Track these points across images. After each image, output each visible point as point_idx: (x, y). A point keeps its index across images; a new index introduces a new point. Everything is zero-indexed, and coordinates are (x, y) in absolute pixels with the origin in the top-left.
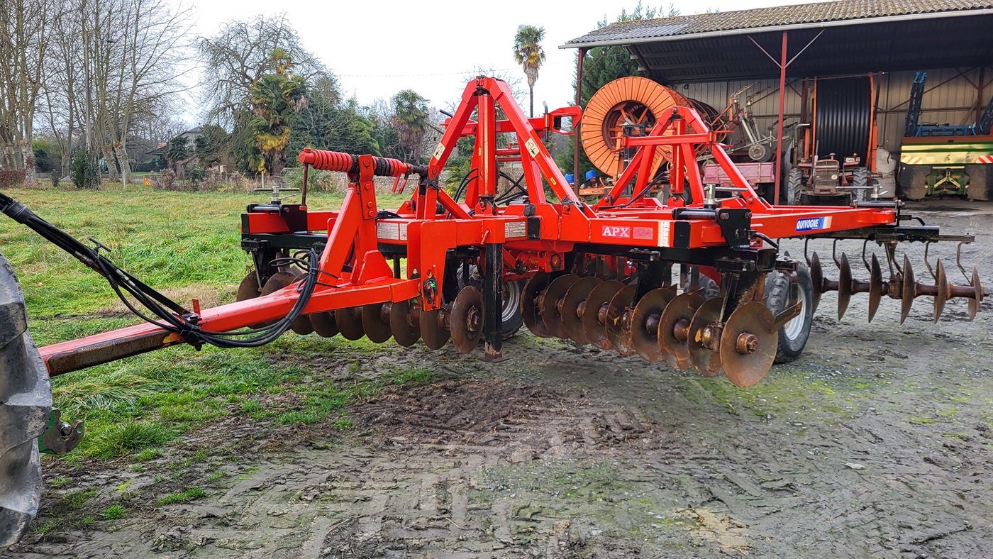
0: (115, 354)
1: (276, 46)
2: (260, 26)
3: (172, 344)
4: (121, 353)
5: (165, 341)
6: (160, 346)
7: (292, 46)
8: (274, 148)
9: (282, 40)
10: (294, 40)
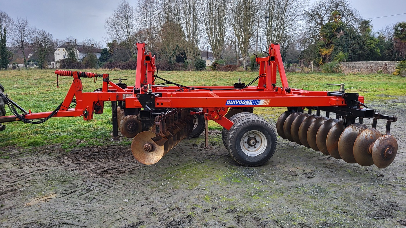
1: (336, 9)
2: (331, 2)
5: (16, 119)
7: (345, 9)
8: (326, 54)
9: (340, 7)
10: (346, 6)
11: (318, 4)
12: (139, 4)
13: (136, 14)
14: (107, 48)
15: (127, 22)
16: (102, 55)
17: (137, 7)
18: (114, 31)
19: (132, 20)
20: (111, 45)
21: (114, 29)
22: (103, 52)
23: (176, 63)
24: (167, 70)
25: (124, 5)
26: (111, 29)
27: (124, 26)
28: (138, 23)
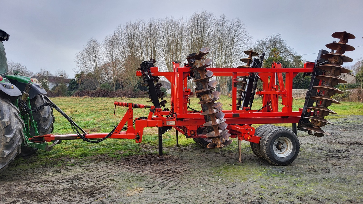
0: (67, 138)
1: (275, 47)
2: (270, 41)
3: (79, 139)
4: (68, 139)
5: (77, 138)
6: (76, 139)
7: (282, 46)
9: (277, 45)
10: (283, 44)
11: (260, 42)
12: (106, 41)
13: (103, 49)
14: (75, 78)
15: (94, 56)
16: (70, 84)
17: (104, 43)
18: (83, 64)
19: (99, 54)
20: (79, 76)
21: (83, 62)
22: (72, 82)
23: (141, 91)
24: (132, 97)
25: (92, 42)
26: (80, 62)
27: (92, 60)
28: (104, 57)
